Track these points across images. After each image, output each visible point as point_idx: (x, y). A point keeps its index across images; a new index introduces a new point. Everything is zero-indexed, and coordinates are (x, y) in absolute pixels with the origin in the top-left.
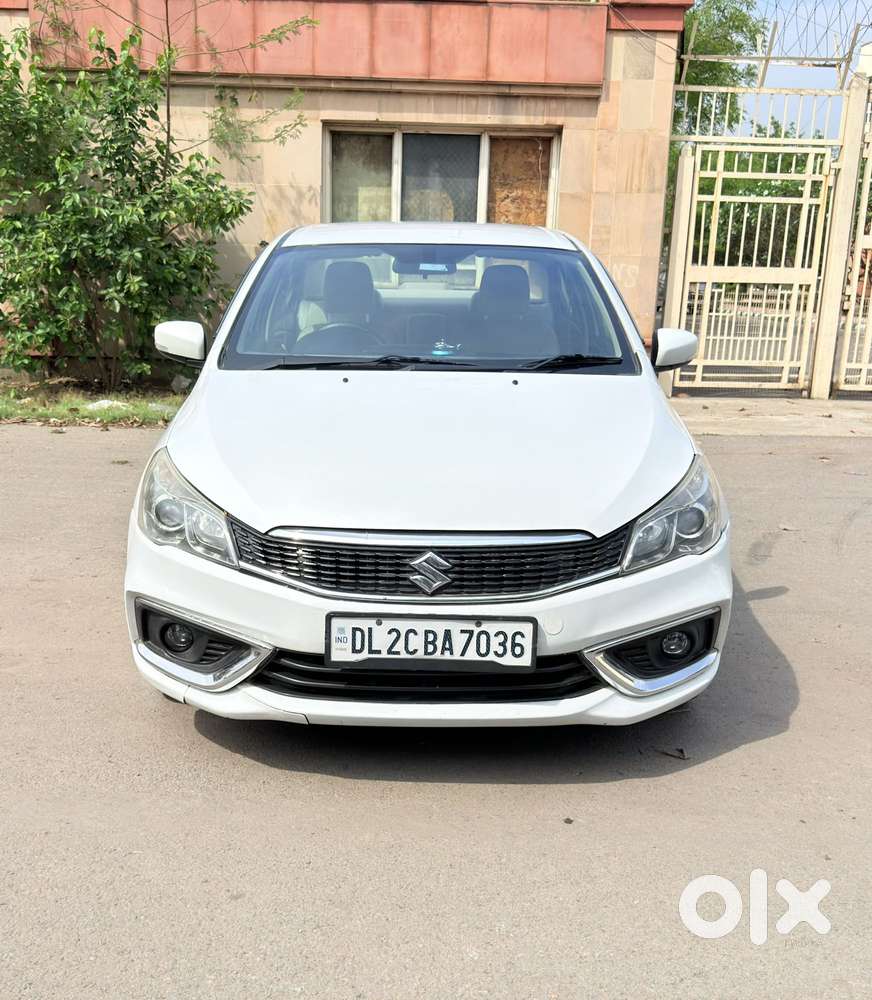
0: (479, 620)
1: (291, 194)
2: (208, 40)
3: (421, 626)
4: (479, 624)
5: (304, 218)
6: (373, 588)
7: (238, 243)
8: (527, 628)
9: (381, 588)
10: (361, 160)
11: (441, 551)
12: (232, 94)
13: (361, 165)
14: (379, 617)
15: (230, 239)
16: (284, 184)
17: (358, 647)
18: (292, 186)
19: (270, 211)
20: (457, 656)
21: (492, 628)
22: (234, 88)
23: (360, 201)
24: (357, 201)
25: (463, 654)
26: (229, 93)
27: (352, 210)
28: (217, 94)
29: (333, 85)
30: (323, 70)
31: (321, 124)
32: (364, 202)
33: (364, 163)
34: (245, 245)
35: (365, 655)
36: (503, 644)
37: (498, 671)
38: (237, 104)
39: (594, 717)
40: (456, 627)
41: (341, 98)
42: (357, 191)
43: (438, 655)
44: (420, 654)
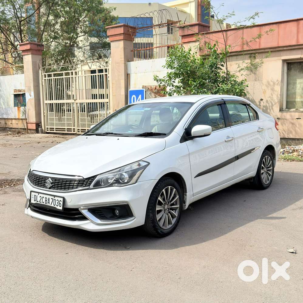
0: (55, 196)
1: (272, 83)
2: (246, 40)
3: (45, 196)
4: (54, 197)
5: (275, 91)
6: (40, 186)
7: (254, 100)
8: (62, 199)
9: (42, 186)
10: (298, 70)
11: (52, 178)
12: (254, 56)
13: (298, 72)
14: (39, 193)
15: (251, 99)
16: (270, 81)
17: (35, 200)
18: (272, 81)
19: (264, 90)
20: (50, 205)
21: (56, 198)
22: (255, 54)
23: (297, 84)
24: (296, 84)
25: (51, 205)
26: (253, 55)
27: (294, 87)
28: (249, 56)
29: (285, 48)
30: (281, 44)
31: (281, 61)
32: (298, 84)
33: (299, 71)
34: (256, 100)
35: (36, 202)
36: (58, 203)
37: (56, 210)
38: (255, 58)
39: (82, 227)
40: (51, 197)
41: (288, 52)
42: (296, 80)
43: (47, 204)
44: (44, 203)
